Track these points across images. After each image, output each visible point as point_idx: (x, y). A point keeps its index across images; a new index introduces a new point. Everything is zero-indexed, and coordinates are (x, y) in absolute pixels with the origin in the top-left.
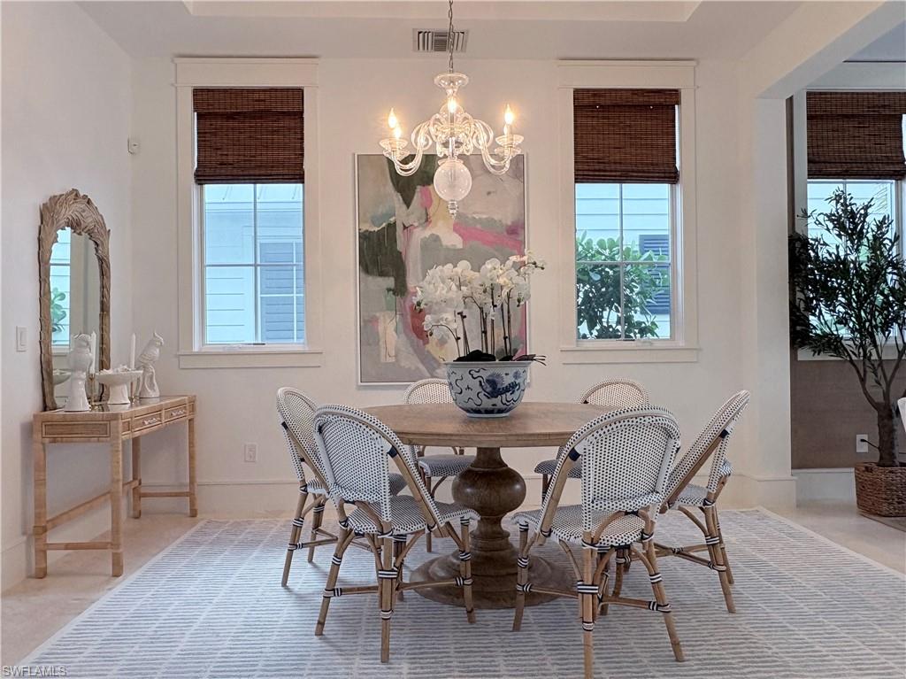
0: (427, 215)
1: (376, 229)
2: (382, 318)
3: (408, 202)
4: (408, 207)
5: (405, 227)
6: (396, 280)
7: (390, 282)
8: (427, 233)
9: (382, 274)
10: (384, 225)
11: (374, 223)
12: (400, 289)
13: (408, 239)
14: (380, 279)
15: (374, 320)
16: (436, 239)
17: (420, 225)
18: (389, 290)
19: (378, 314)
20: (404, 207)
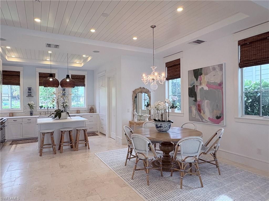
0: (201, 82)
1: (191, 87)
2: (192, 107)
3: (197, 80)
4: (197, 81)
5: (197, 86)
6: (195, 98)
7: (194, 99)
8: (201, 87)
9: (192, 97)
10: (193, 86)
11: (191, 86)
12: (196, 100)
13: (197, 89)
14: (192, 98)
15: (191, 107)
16: (203, 88)
17: (199, 85)
18: (194, 100)
19: (192, 106)
20: (196, 81)
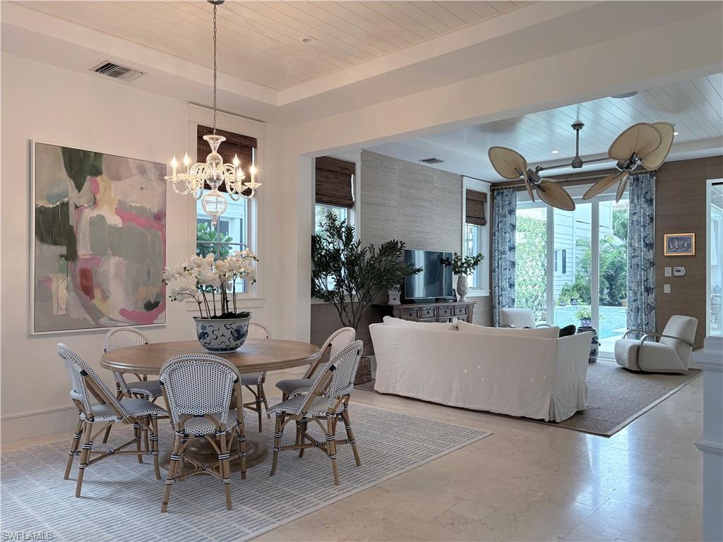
0: (95, 199)
1: (51, 206)
4: (79, 191)
5: (76, 207)
6: (68, 249)
7: (63, 250)
8: (95, 213)
9: (55, 243)
10: (58, 203)
11: (49, 201)
12: (71, 255)
13: (79, 218)
14: (53, 247)
15: (49, 280)
16: (102, 218)
17: (89, 206)
18: (61, 256)
19: (51, 276)
20: (76, 191)
